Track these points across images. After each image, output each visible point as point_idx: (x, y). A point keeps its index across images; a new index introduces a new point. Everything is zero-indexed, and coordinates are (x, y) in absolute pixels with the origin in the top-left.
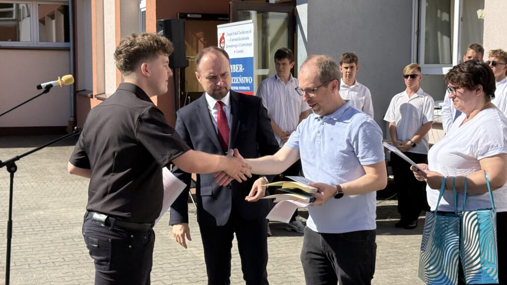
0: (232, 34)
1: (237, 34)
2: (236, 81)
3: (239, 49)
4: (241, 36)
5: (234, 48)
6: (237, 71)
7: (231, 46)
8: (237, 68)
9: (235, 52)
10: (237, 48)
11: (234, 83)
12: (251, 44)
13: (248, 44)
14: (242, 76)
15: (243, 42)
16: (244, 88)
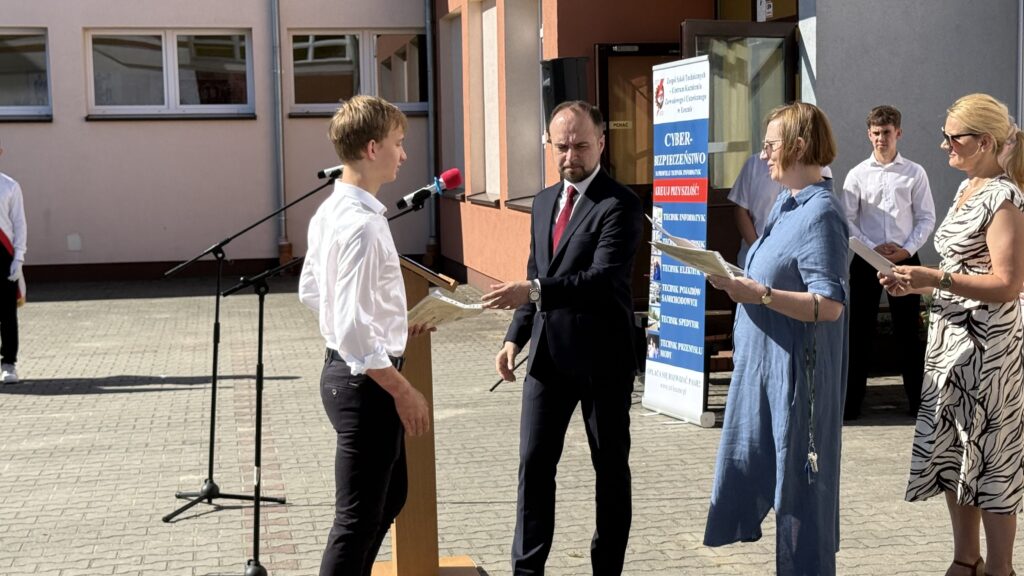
0: (675, 81)
1: (684, 79)
2: (679, 159)
3: (686, 105)
4: (690, 83)
5: (678, 104)
6: (681, 144)
7: (674, 102)
8: (682, 139)
9: (679, 111)
10: (683, 103)
11: (677, 163)
12: (705, 96)
13: (700, 98)
14: (689, 152)
15: (692, 93)
16: (691, 172)
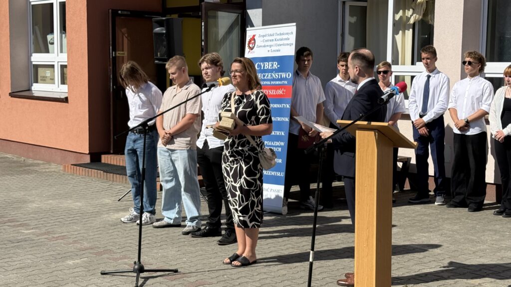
0: (266, 36)
1: (273, 35)
2: (268, 76)
3: (274, 48)
4: (279, 37)
5: (268, 47)
6: (270, 68)
7: (264, 47)
8: (270, 65)
9: (269, 51)
10: (272, 48)
11: (265, 78)
12: (292, 44)
13: (288, 44)
14: (276, 72)
15: (281, 42)
16: (277, 83)
